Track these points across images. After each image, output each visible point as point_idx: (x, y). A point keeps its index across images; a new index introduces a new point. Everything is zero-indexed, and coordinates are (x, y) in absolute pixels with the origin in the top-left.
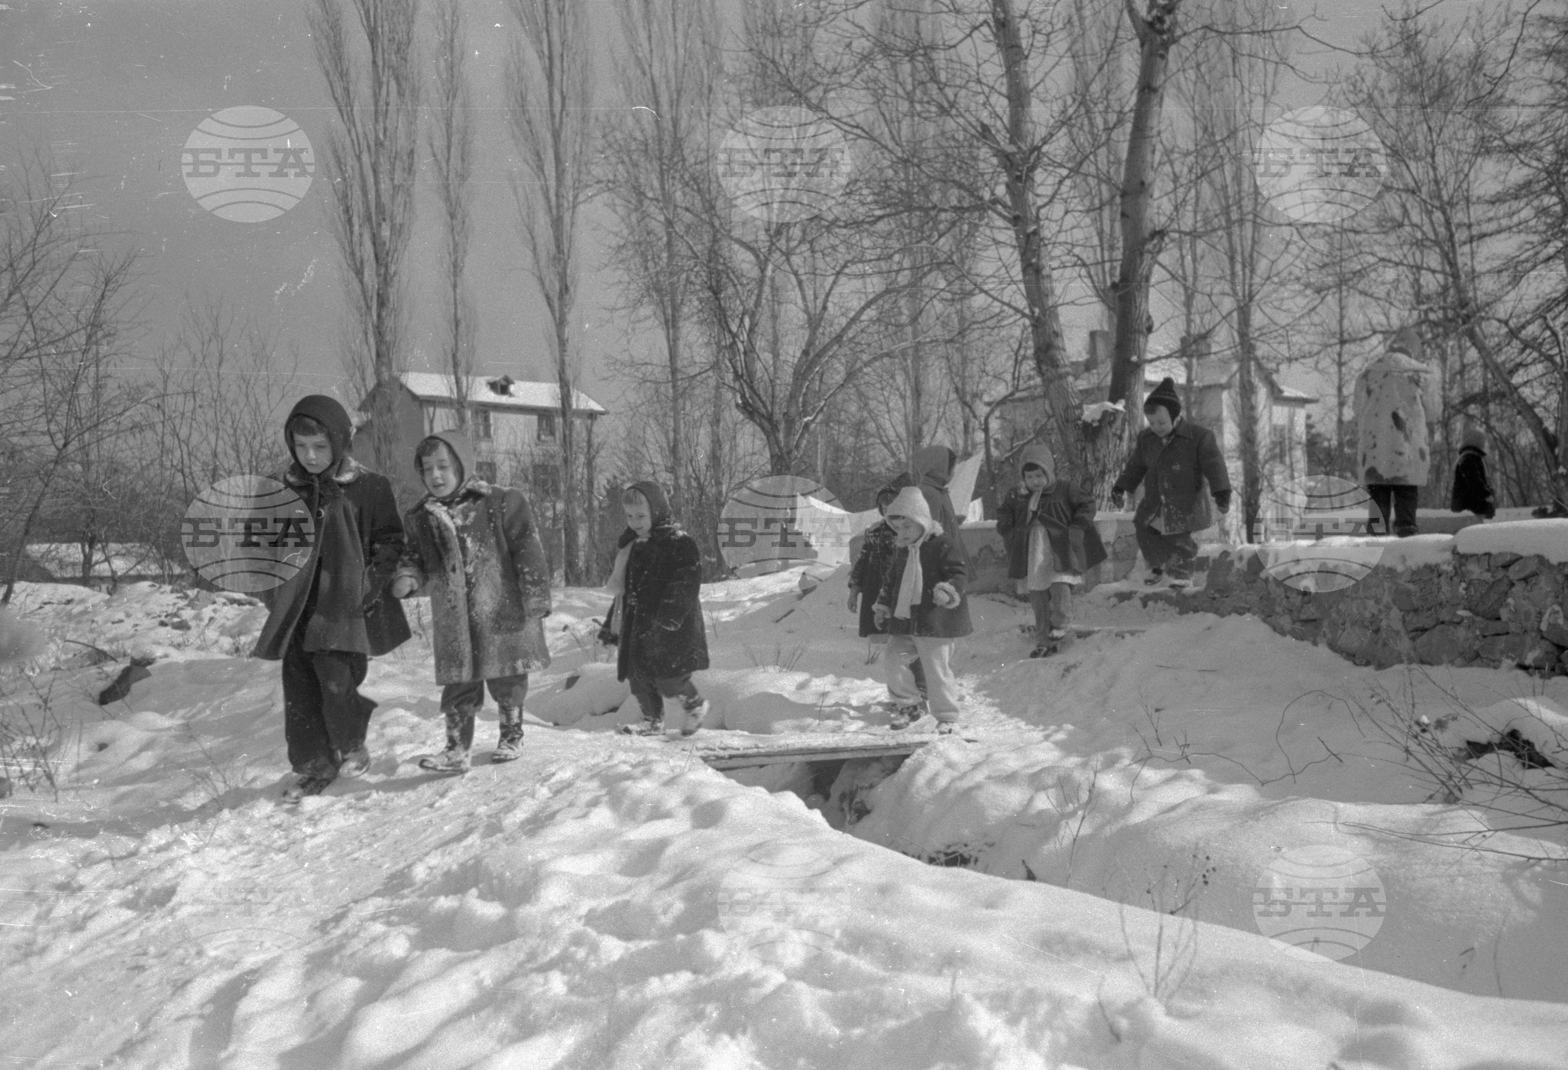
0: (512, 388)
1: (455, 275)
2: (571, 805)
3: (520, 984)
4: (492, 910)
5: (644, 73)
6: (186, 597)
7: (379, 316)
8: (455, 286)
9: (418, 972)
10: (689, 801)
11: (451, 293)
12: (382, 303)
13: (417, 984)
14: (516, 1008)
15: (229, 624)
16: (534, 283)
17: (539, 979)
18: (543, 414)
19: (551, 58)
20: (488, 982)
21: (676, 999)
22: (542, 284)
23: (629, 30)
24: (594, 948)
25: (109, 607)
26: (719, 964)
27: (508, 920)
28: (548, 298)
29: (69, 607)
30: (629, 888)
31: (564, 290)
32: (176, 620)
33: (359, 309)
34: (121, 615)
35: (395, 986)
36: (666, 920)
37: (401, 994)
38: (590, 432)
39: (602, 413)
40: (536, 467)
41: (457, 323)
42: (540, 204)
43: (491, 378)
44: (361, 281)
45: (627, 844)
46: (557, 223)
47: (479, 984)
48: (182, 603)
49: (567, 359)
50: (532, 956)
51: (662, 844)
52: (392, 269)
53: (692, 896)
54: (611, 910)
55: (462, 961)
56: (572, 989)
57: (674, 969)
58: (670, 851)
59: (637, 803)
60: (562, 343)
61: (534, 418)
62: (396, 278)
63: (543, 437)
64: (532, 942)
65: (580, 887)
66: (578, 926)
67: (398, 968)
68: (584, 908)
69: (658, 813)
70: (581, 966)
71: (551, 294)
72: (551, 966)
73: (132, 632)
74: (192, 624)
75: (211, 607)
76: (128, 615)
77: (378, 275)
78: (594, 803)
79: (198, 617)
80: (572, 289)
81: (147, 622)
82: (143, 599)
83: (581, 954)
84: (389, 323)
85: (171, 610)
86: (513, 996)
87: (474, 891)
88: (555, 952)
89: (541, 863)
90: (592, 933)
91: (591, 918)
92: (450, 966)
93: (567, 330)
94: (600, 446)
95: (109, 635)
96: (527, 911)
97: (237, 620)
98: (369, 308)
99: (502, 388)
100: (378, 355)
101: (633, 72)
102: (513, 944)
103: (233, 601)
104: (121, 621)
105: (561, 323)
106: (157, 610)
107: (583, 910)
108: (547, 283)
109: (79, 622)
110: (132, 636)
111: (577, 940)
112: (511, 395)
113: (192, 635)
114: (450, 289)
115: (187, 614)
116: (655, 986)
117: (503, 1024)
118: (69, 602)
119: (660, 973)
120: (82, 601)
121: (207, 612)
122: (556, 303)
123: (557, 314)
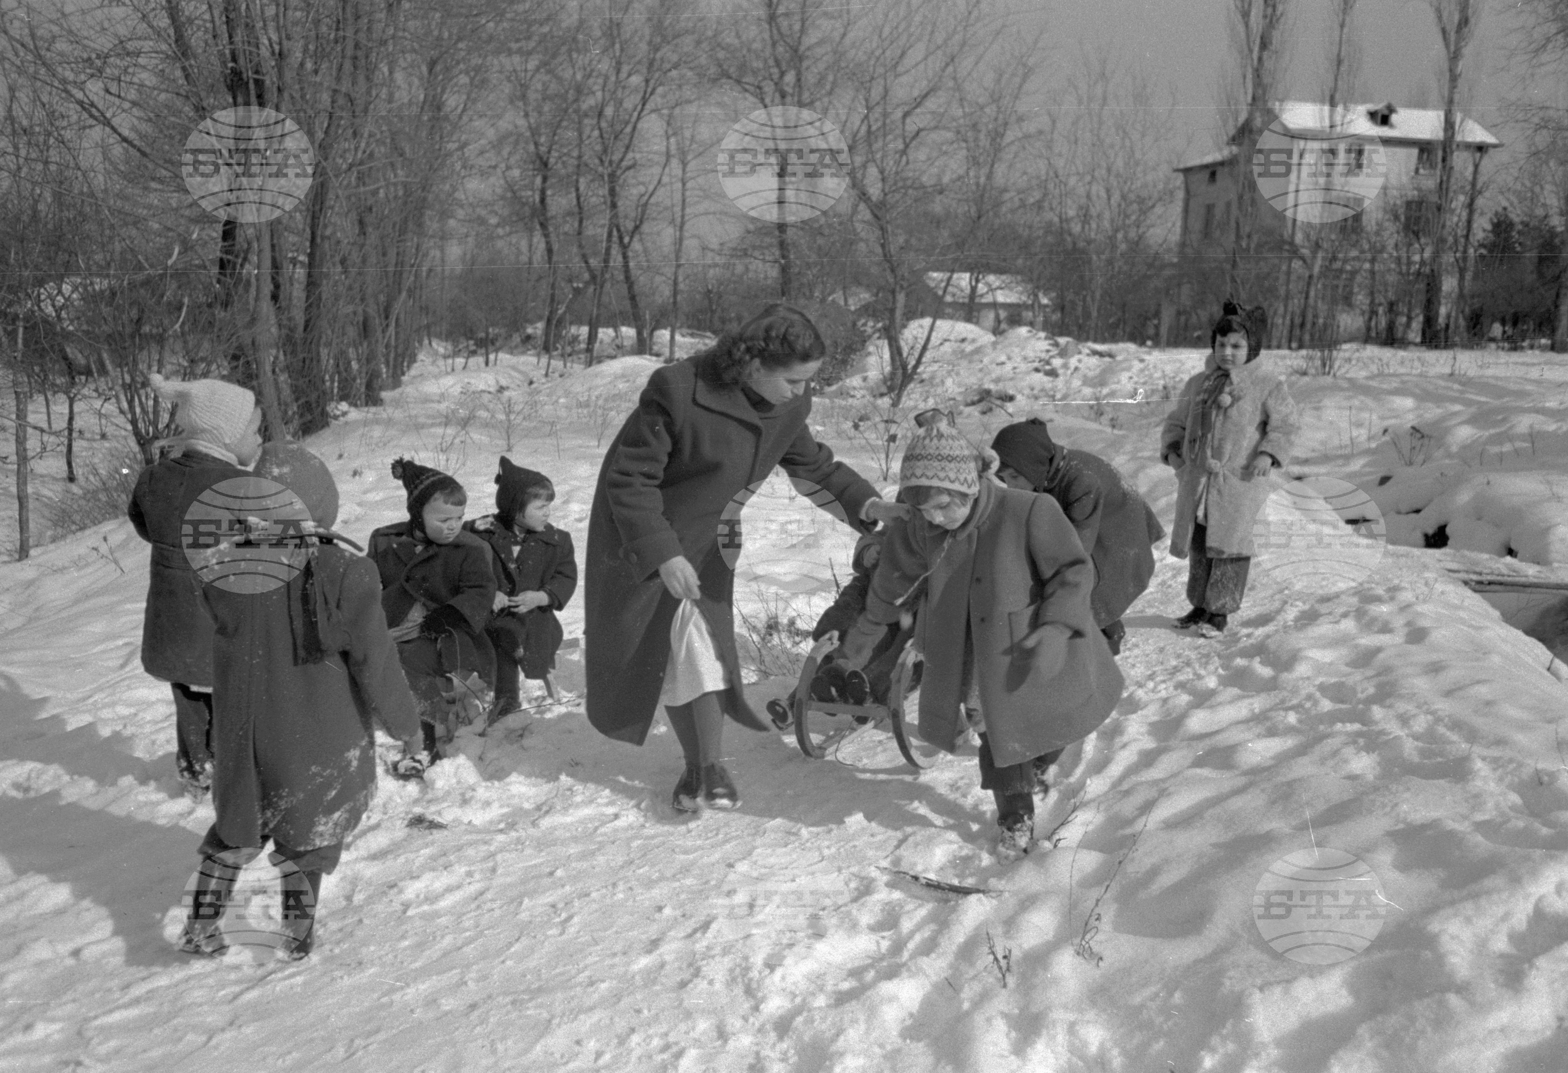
0: (1394, 118)
1: (1345, 12)
2: (1330, 614)
3: (1272, 714)
4: (1266, 672)
6: (1056, 345)
7: (1260, 59)
8: (1342, 26)
9: (1220, 698)
10: (1409, 624)
11: (1337, 33)
12: (1264, 45)
13: (1220, 704)
14: (1268, 724)
15: (1091, 374)
16: (1432, 16)
17: (1282, 713)
18: (1424, 148)
20: (1257, 711)
21: (1348, 734)
22: (1440, 18)
24: (1316, 703)
25: (994, 348)
26: (1376, 723)
27: (1274, 679)
28: (1444, 31)
29: (963, 345)
30: (1349, 674)
31: (1464, 22)
32: (1048, 367)
33: (1241, 52)
34: (1003, 358)
35: (1208, 703)
36: (1360, 696)
37: (1211, 707)
38: (1476, 166)
39: (1495, 146)
40: (1409, 204)
41: (1339, 62)
43: (1372, 107)
44: (1247, 25)
45: (1356, 646)
47: (1252, 710)
48: (1055, 351)
49: (1457, 97)
50: (1283, 701)
51: (1379, 650)
52: (1280, 8)
53: (1380, 687)
54: (1334, 685)
55: (1244, 697)
56: (1300, 721)
57: (1351, 721)
58: (1381, 656)
59: (1374, 620)
60: (1454, 78)
61: (1415, 152)
62: (1282, 20)
63: (1421, 171)
64: (1285, 694)
65: (1319, 668)
66: (1312, 690)
67: (1212, 693)
68: (1320, 680)
69: (1386, 629)
70: (1307, 711)
71: (1448, 28)
72: (1292, 708)
73: (1011, 375)
74: (1061, 371)
75: (1077, 357)
76: (1009, 358)
77: (1265, 17)
78: (1345, 615)
79: (1065, 366)
80: (1472, 21)
81: (1023, 367)
82: (1022, 344)
83: (1308, 705)
84: (1268, 64)
85: (1044, 355)
86: (1267, 719)
87: (1258, 659)
88: (1295, 702)
89: (1300, 650)
90: (1318, 694)
91: (1322, 688)
92: (1240, 698)
93: (1461, 64)
94: (1486, 185)
95: (994, 376)
96: (1285, 676)
97: (1098, 371)
98: (1251, 51)
99: (1384, 119)
100: (1254, 98)
102: (1273, 693)
103: (1095, 353)
104: (1003, 363)
105: (1454, 57)
106: (1031, 354)
107: (1317, 682)
108: (1445, 15)
109: (970, 362)
110: (1012, 379)
111: (1309, 697)
112: (1392, 126)
113: (1060, 382)
114: (1336, 26)
115: (1057, 362)
116: (1339, 726)
117: (1260, 729)
118: (963, 340)
119: (1343, 722)
120: (974, 341)
121: (1073, 362)
122: (1453, 37)
123: (1452, 48)
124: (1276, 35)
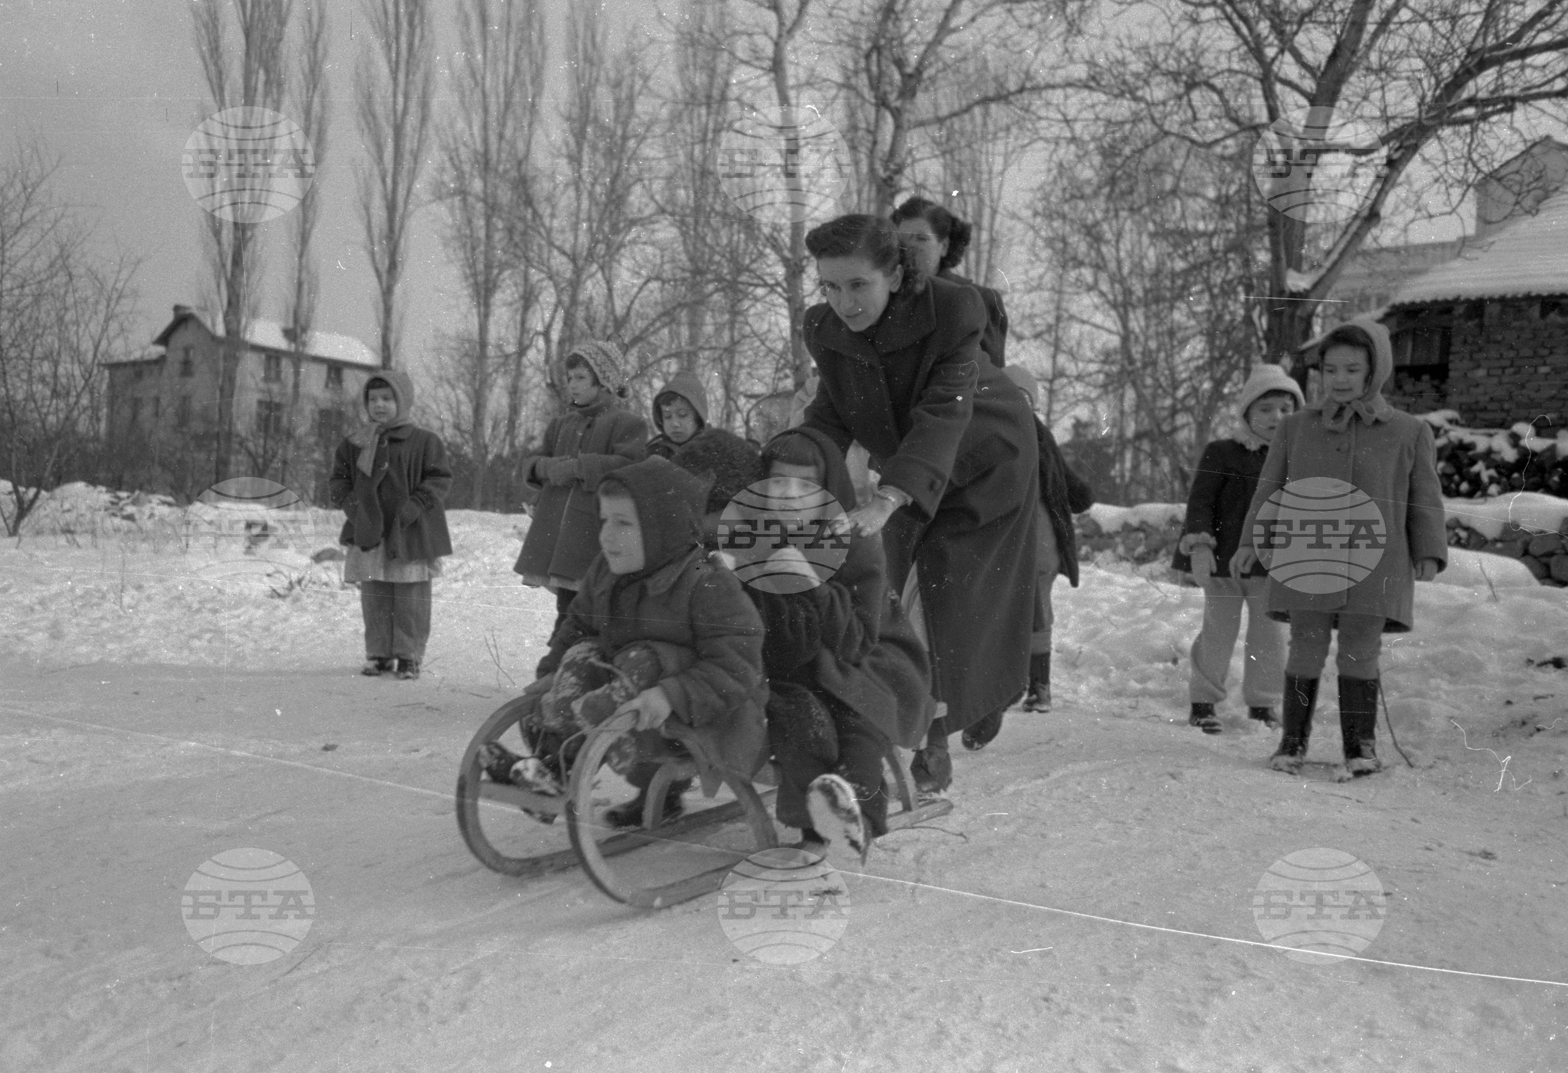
5: (476, 84)
7: (233, 273)
12: (237, 261)
19: (397, 63)
22: (373, 259)
23: (468, 46)
28: (377, 271)
31: (394, 264)
40: (323, 412)
42: (377, 188)
44: (219, 243)
46: (391, 207)
52: (248, 234)
60: (388, 311)
62: (250, 245)
71: (380, 268)
77: (236, 238)
84: (242, 279)
93: (393, 299)
98: (224, 265)
100: (229, 305)
101: (468, 82)
105: (387, 292)
108: (377, 258)
112: (303, 344)
121: (146, 510)
122: (385, 276)
123: (384, 284)
124: (246, 256)
